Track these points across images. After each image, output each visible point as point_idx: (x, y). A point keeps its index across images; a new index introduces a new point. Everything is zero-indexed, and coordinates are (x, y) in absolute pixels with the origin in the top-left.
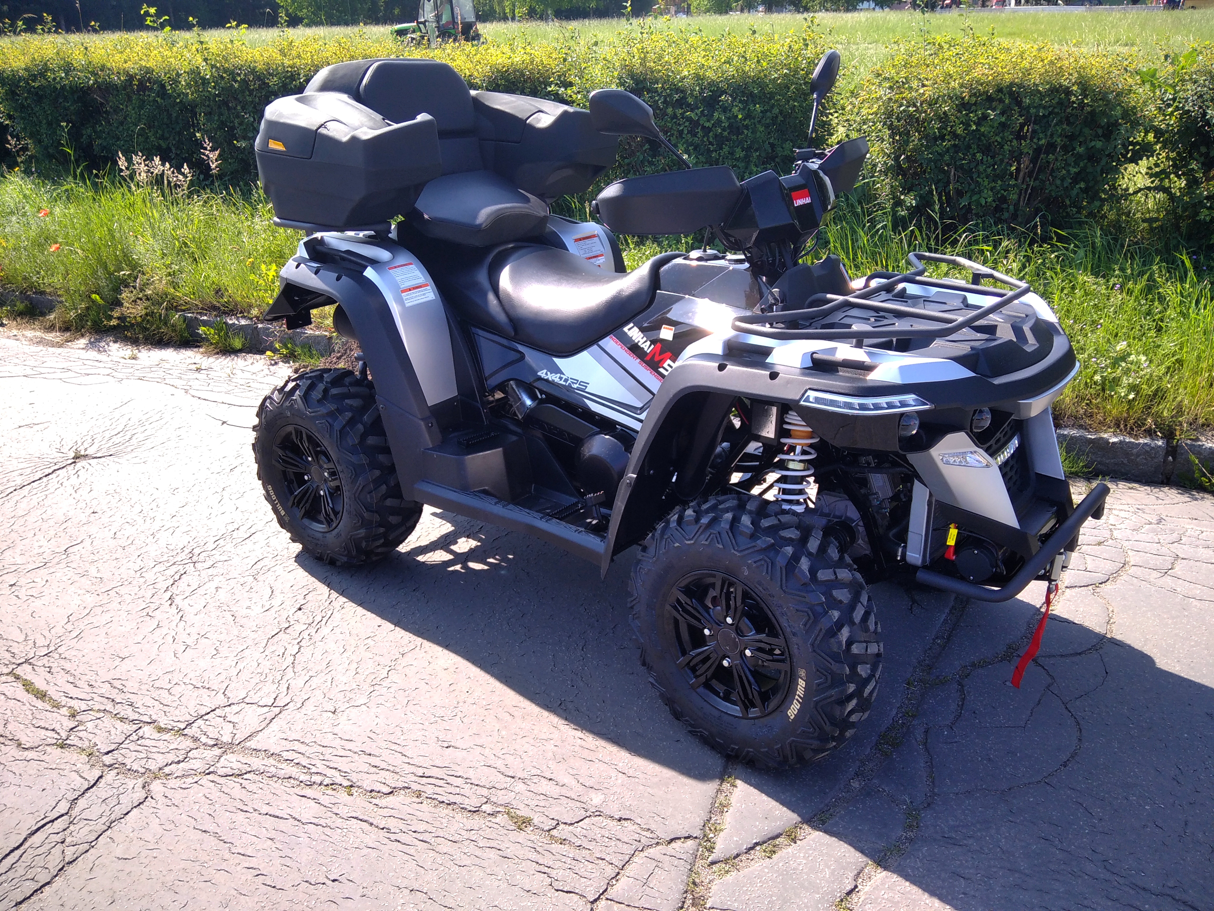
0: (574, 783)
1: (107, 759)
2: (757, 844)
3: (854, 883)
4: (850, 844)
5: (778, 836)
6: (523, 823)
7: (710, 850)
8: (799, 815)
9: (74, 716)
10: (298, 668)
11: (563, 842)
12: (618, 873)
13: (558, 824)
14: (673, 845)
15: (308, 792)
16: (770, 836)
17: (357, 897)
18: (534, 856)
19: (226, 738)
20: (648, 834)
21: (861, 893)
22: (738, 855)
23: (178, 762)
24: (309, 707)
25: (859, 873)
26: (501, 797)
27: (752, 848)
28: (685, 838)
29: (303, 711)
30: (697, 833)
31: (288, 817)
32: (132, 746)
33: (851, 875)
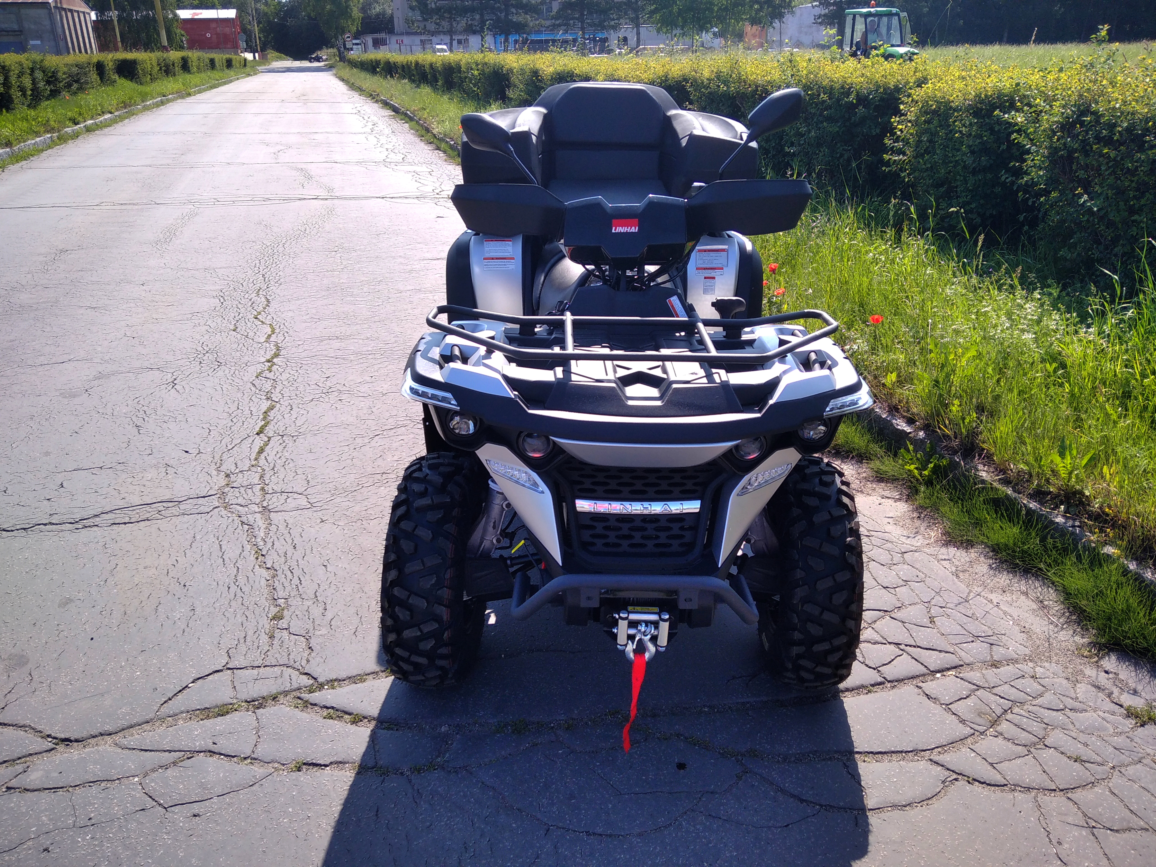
0: (330, 618)
1: (226, 490)
2: (333, 708)
3: (328, 763)
4: (368, 747)
5: (350, 714)
6: (278, 617)
7: (311, 692)
8: (379, 714)
9: (253, 466)
10: (353, 494)
11: (272, 637)
12: (260, 667)
13: (286, 629)
14: (304, 677)
15: (248, 547)
16: (345, 710)
17: (176, 597)
18: (250, 633)
19: (270, 507)
20: (304, 663)
21: (321, 771)
22: (315, 705)
23: (242, 506)
24: (319, 513)
25: (341, 762)
26: (294, 602)
27: (327, 708)
28: (313, 677)
29: (315, 514)
30: (320, 680)
31: (223, 551)
32: (242, 490)
33: (335, 759)
